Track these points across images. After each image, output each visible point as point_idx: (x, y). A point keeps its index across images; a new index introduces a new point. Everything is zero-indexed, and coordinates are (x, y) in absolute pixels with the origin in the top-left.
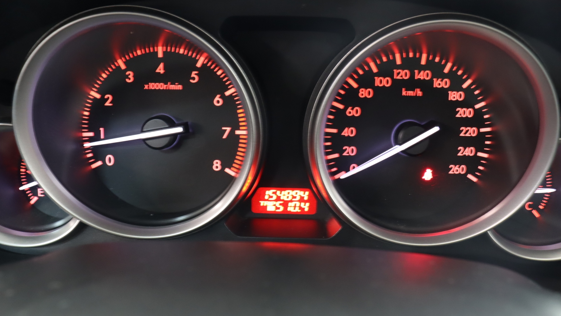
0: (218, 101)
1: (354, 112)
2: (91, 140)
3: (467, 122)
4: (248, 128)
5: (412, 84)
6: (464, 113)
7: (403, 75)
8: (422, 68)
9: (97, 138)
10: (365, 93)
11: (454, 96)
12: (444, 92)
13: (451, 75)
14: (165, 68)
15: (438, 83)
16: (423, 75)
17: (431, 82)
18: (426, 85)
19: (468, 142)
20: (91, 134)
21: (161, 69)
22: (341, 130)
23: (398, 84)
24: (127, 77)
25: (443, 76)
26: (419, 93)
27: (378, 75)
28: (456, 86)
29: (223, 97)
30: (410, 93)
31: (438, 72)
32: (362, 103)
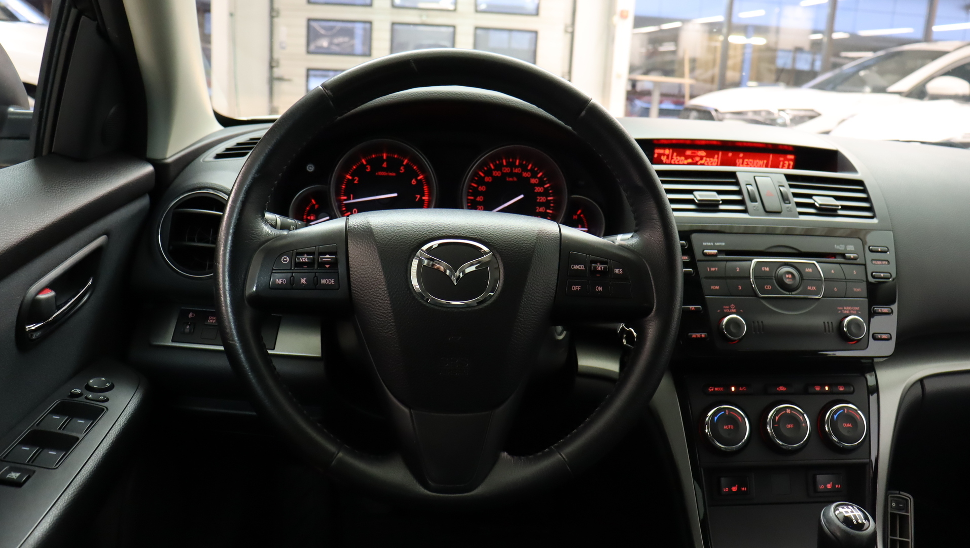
0: (414, 182)
1: (482, 188)
2: (345, 200)
3: (540, 194)
4: (430, 195)
5: (511, 174)
6: (538, 189)
7: (507, 170)
8: (516, 167)
9: (349, 199)
10: (487, 179)
11: (533, 181)
12: (528, 179)
13: (532, 170)
14: (387, 164)
15: (525, 175)
16: (516, 171)
17: (521, 173)
18: (519, 176)
19: (541, 204)
20: (345, 198)
21: (385, 165)
22: (476, 198)
23: (504, 175)
24: (367, 168)
25: (527, 171)
26: (515, 179)
27: (494, 170)
28: (534, 175)
29: (416, 180)
30: (511, 179)
31: (524, 168)
32: (487, 184)
